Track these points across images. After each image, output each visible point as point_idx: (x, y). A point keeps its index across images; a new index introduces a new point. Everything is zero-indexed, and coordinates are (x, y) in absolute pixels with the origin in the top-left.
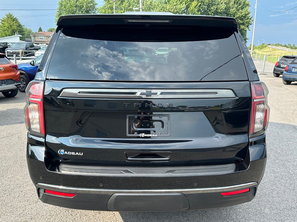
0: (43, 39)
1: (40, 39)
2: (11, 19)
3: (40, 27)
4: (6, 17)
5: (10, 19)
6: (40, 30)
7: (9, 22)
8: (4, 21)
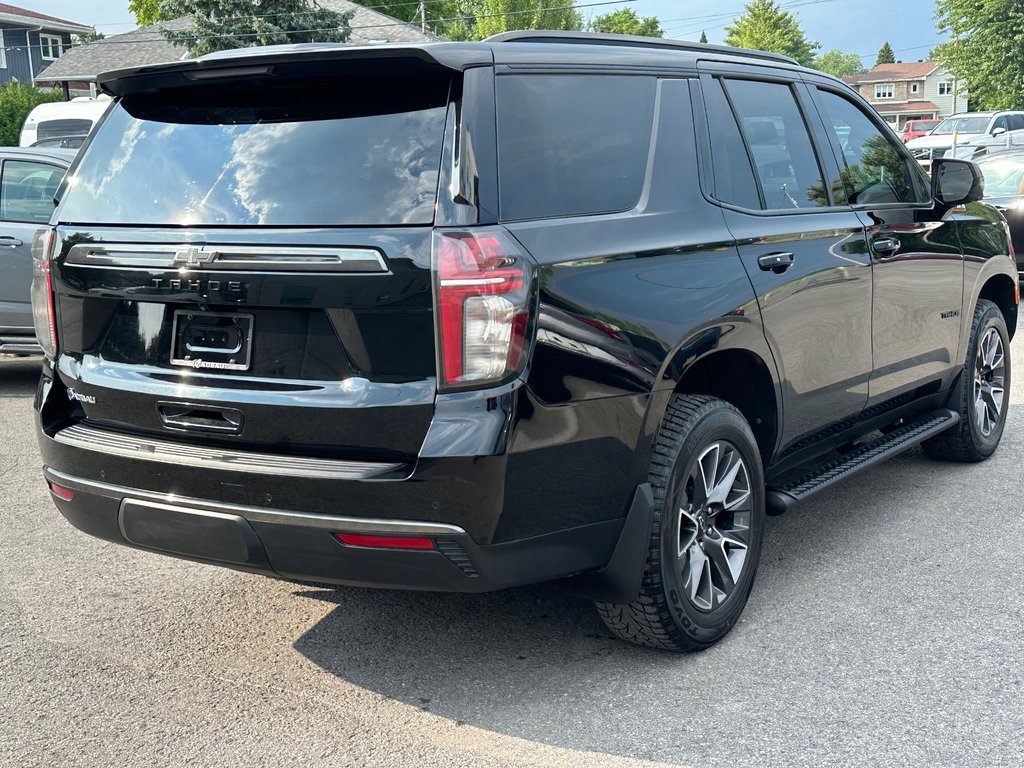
0: (890, 95)
1: (879, 95)
2: (766, 20)
3: (887, 45)
4: (747, 17)
5: (761, 25)
6: (887, 56)
7: (757, 36)
8: (738, 33)
